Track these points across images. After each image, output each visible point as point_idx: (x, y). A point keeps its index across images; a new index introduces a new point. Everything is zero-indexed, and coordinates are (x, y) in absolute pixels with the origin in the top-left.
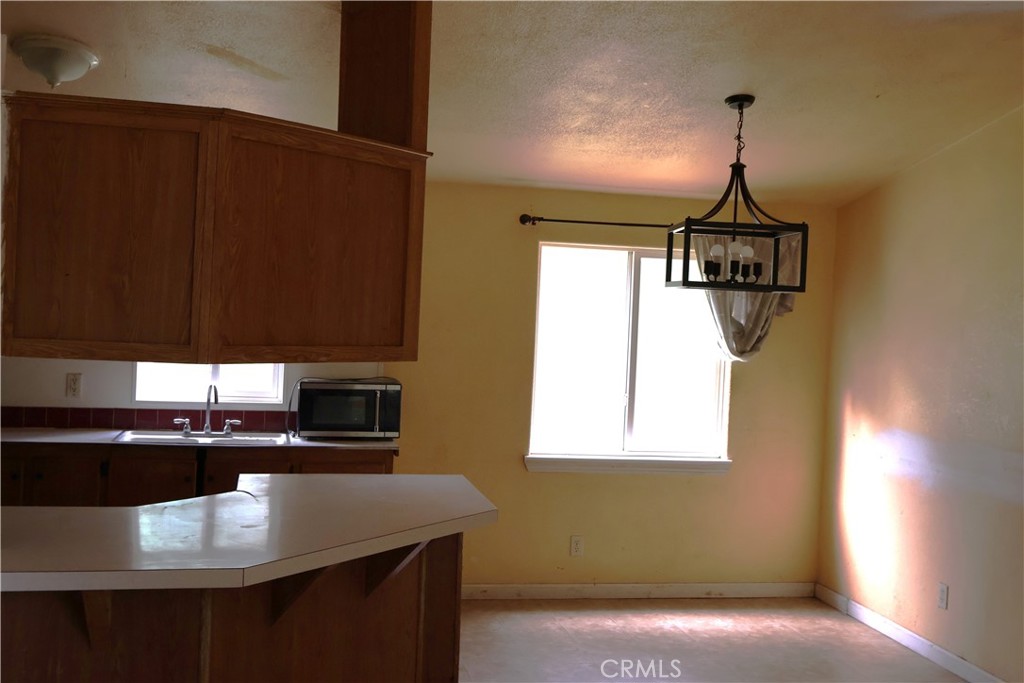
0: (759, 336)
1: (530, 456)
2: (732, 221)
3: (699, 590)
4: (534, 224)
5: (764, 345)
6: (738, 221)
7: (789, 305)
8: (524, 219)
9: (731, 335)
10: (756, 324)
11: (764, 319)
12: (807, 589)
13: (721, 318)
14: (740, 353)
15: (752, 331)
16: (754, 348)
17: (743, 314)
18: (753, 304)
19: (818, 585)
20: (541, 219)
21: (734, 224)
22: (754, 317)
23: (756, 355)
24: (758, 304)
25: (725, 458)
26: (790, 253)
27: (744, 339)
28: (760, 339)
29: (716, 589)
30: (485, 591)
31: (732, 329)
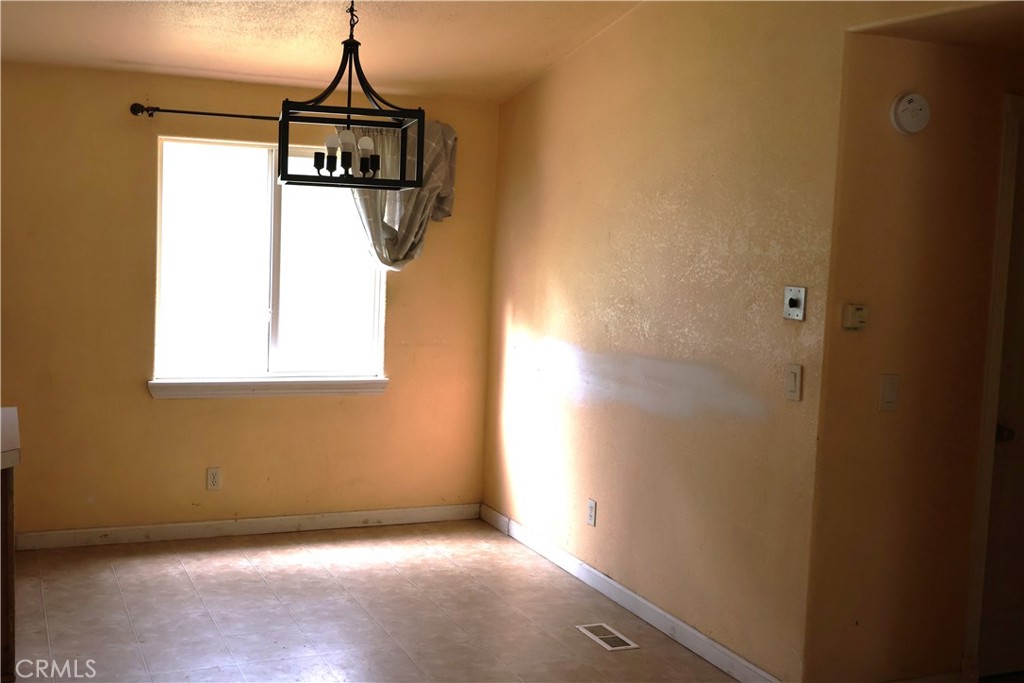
0: (413, 244)
1: (155, 381)
2: (346, 106)
3: (356, 519)
4: (151, 115)
5: (418, 253)
6: (352, 106)
7: (447, 209)
8: (136, 109)
9: (383, 242)
10: (409, 230)
11: (418, 224)
12: (470, 510)
13: (370, 223)
14: (393, 261)
15: (405, 238)
16: (408, 256)
17: (397, 219)
18: (406, 208)
19: (483, 506)
20: (157, 109)
21: (349, 110)
22: (407, 221)
23: (409, 264)
24: (411, 208)
25: (382, 377)
26: (446, 154)
27: (397, 246)
28: (414, 246)
29: (374, 517)
30: (106, 535)
31: (384, 236)
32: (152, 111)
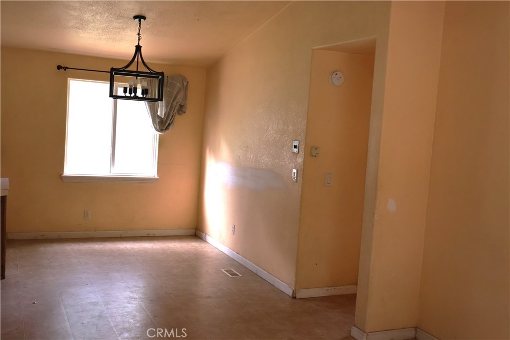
0: (169, 123)
1: (64, 175)
2: (136, 70)
3: (144, 233)
4: (65, 70)
5: (171, 127)
6: (138, 70)
7: (184, 110)
8: (59, 67)
9: (157, 122)
10: (167, 118)
11: (171, 116)
12: (192, 232)
13: (151, 115)
14: (161, 130)
15: (166, 121)
16: (167, 128)
17: (163, 113)
18: (167, 109)
19: (197, 230)
20: (68, 68)
21: (137, 72)
22: (167, 115)
23: (167, 132)
24: (168, 109)
25: (156, 176)
26: (183, 89)
27: (162, 124)
28: (169, 125)
29: (152, 233)
30: (43, 235)
31: (158, 120)
32: (66, 68)
